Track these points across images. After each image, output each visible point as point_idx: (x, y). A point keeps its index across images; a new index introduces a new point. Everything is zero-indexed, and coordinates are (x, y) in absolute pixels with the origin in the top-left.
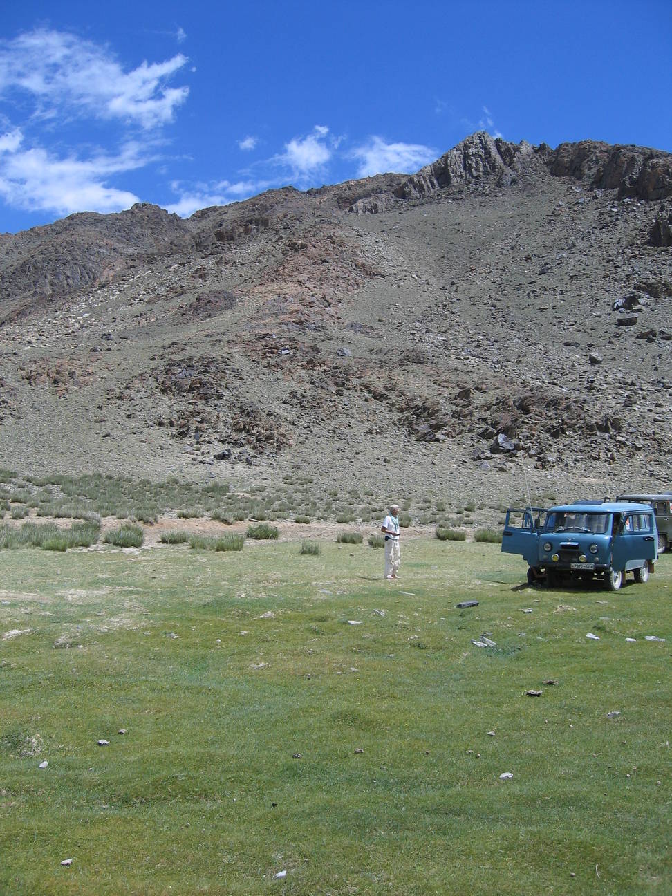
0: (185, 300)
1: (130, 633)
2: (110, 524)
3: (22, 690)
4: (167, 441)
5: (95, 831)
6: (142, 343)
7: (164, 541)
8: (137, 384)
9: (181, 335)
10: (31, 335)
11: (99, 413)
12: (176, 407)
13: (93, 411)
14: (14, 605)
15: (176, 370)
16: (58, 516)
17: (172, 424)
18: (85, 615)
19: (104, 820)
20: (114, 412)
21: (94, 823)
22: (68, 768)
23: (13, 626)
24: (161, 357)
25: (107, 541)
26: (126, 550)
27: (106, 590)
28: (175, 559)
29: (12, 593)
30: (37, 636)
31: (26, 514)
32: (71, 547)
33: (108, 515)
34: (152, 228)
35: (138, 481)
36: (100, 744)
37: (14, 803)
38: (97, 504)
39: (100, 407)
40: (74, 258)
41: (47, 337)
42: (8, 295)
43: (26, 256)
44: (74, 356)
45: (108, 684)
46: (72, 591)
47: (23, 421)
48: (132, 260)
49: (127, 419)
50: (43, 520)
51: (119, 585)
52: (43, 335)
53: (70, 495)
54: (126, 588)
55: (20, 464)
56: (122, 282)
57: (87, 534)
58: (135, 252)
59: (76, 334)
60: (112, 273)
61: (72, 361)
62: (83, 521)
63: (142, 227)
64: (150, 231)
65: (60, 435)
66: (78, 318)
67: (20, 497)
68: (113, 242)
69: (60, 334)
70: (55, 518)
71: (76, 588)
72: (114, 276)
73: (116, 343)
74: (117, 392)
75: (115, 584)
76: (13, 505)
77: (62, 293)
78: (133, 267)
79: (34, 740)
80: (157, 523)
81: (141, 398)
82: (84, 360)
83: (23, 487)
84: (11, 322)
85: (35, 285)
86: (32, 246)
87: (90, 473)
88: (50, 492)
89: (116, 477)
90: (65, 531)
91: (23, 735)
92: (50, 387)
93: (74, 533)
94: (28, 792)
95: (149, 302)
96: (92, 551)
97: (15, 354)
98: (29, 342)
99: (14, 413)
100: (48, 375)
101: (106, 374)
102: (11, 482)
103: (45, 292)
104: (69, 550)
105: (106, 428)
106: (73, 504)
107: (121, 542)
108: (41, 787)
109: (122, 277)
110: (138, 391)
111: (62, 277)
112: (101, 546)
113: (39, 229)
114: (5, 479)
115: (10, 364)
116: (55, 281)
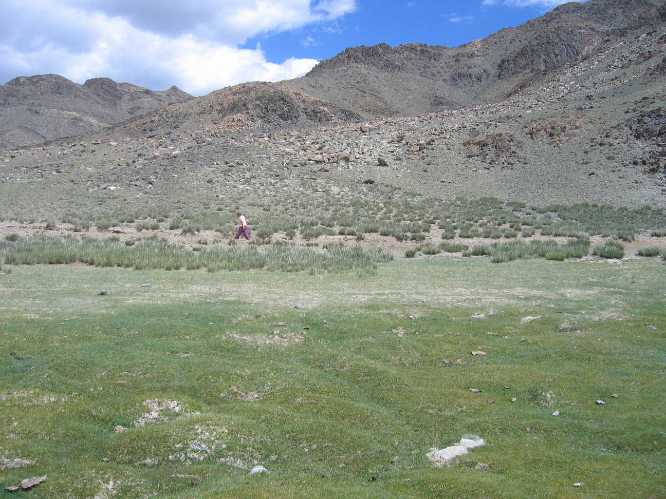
0: (652, 63)
1: (616, 323)
2: (597, 241)
3: (537, 359)
4: (641, 177)
5: (598, 466)
6: (618, 100)
7: (640, 254)
8: (615, 133)
9: (650, 91)
10: (531, 101)
11: (586, 157)
12: (648, 149)
13: (581, 155)
14: (527, 299)
15: (647, 119)
16: (556, 235)
17: (644, 163)
18: (581, 308)
19: (604, 459)
20: (597, 156)
21: (596, 460)
22: (574, 417)
23: (528, 313)
24: (634, 110)
25: (594, 254)
26: (611, 261)
27: (595, 291)
28: (651, 269)
29: (525, 290)
30: (545, 322)
31: (533, 233)
32: (567, 258)
33: (595, 234)
34: (622, 8)
35: (617, 208)
36: (597, 403)
37: (535, 438)
38: (585, 226)
39: (586, 153)
40: (561, 40)
41: (543, 102)
42: (513, 73)
43: (525, 43)
44: (565, 115)
45: (602, 360)
46: (570, 290)
47: (528, 166)
48: (607, 35)
49: (607, 161)
50: (545, 238)
51: (606, 287)
52: (540, 101)
53: (564, 220)
54: (612, 289)
55: (527, 197)
56: (600, 54)
57: (579, 248)
58: (610, 29)
59: (565, 98)
60: (591, 47)
61: (563, 118)
62: (575, 239)
63: (614, 8)
64: (621, 10)
65: (556, 175)
66: (566, 85)
67: (527, 221)
68: (591, 24)
69: (553, 99)
70: (554, 236)
71: (573, 288)
72: (593, 50)
73: (597, 102)
74: (599, 140)
75: (603, 286)
76: (523, 227)
77: (553, 68)
78: (608, 40)
79: (548, 395)
80: (634, 240)
81: (619, 144)
82: (572, 117)
83: (530, 214)
84: (516, 93)
85: (532, 64)
86: (529, 35)
87: (580, 203)
88: (550, 217)
89: (599, 205)
90: (563, 246)
91: (540, 391)
92: (546, 140)
93: (569, 248)
94: (546, 431)
95: (622, 67)
96: (583, 261)
97: (520, 116)
98: (530, 107)
99: (521, 160)
100: (545, 131)
101: (590, 126)
102: (520, 211)
103: (540, 68)
104: (566, 260)
105: (591, 167)
106: (567, 226)
107: (606, 255)
108: (556, 429)
109: (599, 50)
110: (616, 138)
111: (552, 55)
112: (590, 258)
113: (533, 21)
114: (516, 209)
115: (517, 124)
116: (548, 59)
